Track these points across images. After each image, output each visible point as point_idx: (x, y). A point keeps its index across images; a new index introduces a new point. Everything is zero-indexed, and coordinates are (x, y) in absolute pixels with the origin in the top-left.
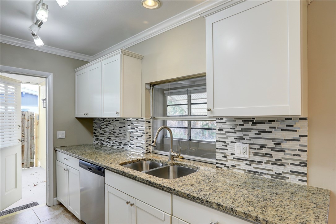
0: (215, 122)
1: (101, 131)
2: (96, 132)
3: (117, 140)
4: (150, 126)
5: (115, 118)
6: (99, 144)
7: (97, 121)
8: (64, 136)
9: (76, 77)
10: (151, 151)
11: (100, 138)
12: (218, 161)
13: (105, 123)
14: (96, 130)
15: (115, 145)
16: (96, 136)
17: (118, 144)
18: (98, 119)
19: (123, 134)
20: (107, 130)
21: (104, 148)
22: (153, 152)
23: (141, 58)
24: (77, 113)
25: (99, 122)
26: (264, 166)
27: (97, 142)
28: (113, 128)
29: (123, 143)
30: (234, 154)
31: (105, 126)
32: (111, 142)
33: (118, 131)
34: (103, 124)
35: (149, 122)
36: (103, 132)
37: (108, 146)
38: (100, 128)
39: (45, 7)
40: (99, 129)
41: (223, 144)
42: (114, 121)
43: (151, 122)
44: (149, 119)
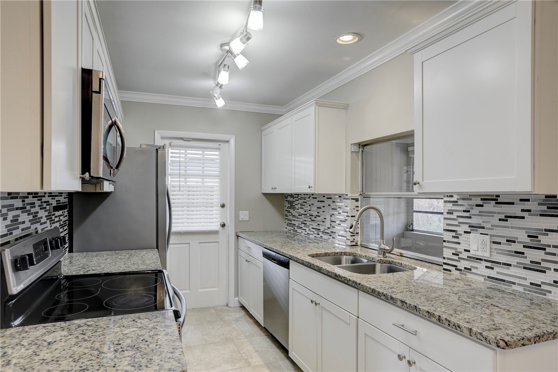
0: (443, 200)
1: (294, 213)
2: (288, 214)
3: (315, 225)
4: (358, 207)
5: (313, 195)
6: (292, 231)
7: (290, 199)
8: (247, 218)
9: (263, 137)
10: (359, 244)
11: (293, 222)
12: (446, 261)
13: (300, 201)
14: (289, 212)
15: (312, 233)
16: (288, 220)
17: (316, 232)
18: (291, 195)
19: (322, 218)
20: (302, 211)
21: (299, 237)
22: (362, 246)
23: (346, 107)
24: (263, 187)
25: (291, 199)
26: (512, 271)
27: (289, 228)
28: (309, 208)
29: (322, 230)
30: (469, 251)
31: (299, 206)
32: (307, 229)
33: (315, 214)
34: (296, 202)
35: (357, 200)
36: (297, 215)
37: (303, 234)
38: (294, 208)
40: (291, 210)
41: (454, 234)
42: (311, 198)
43: (360, 200)
44: (357, 196)
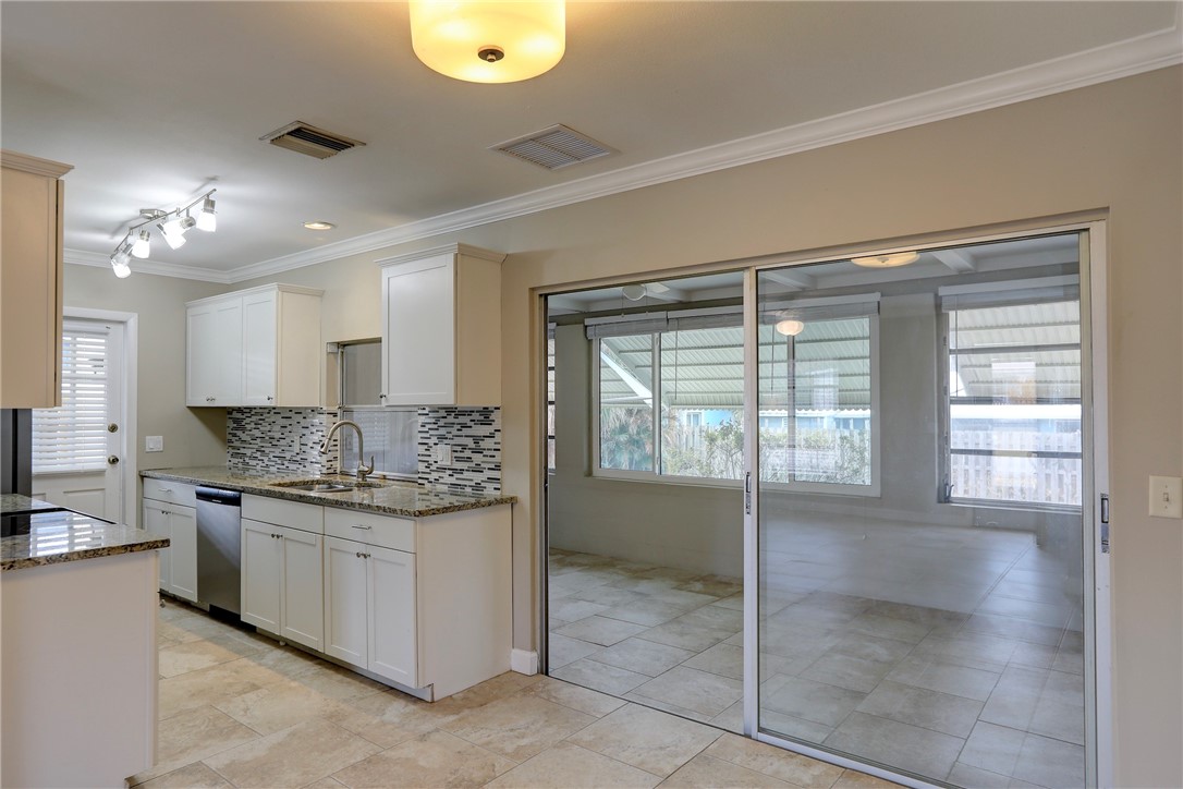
0: (417, 413)
1: (244, 437)
2: (234, 439)
3: (277, 452)
5: (274, 408)
6: (240, 465)
7: (236, 415)
8: (160, 447)
9: (190, 319)
10: (338, 471)
11: (242, 451)
12: (420, 475)
13: (254, 418)
14: (235, 435)
16: (234, 448)
18: (239, 410)
19: (288, 440)
20: (257, 433)
21: (253, 472)
22: (342, 473)
23: (321, 294)
24: (189, 397)
25: (239, 416)
27: (236, 460)
28: (269, 428)
29: (288, 457)
30: (437, 462)
31: (253, 425)
32: (266, 459)
33: (277, 435)
34: (248, 420)
35: (335, 415)
36: (248, 439)
37: (258, 467)
38: (244, 430)
39: (145, 237)
40: (239, 433)
41: (426, 447)
42: (272, 413)
43: (338, 414)
44: (334, 409)
